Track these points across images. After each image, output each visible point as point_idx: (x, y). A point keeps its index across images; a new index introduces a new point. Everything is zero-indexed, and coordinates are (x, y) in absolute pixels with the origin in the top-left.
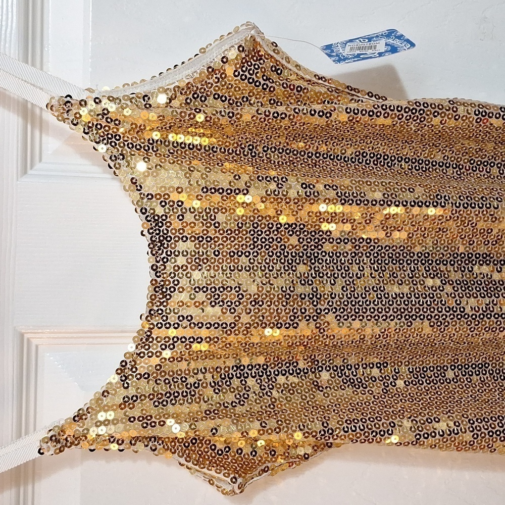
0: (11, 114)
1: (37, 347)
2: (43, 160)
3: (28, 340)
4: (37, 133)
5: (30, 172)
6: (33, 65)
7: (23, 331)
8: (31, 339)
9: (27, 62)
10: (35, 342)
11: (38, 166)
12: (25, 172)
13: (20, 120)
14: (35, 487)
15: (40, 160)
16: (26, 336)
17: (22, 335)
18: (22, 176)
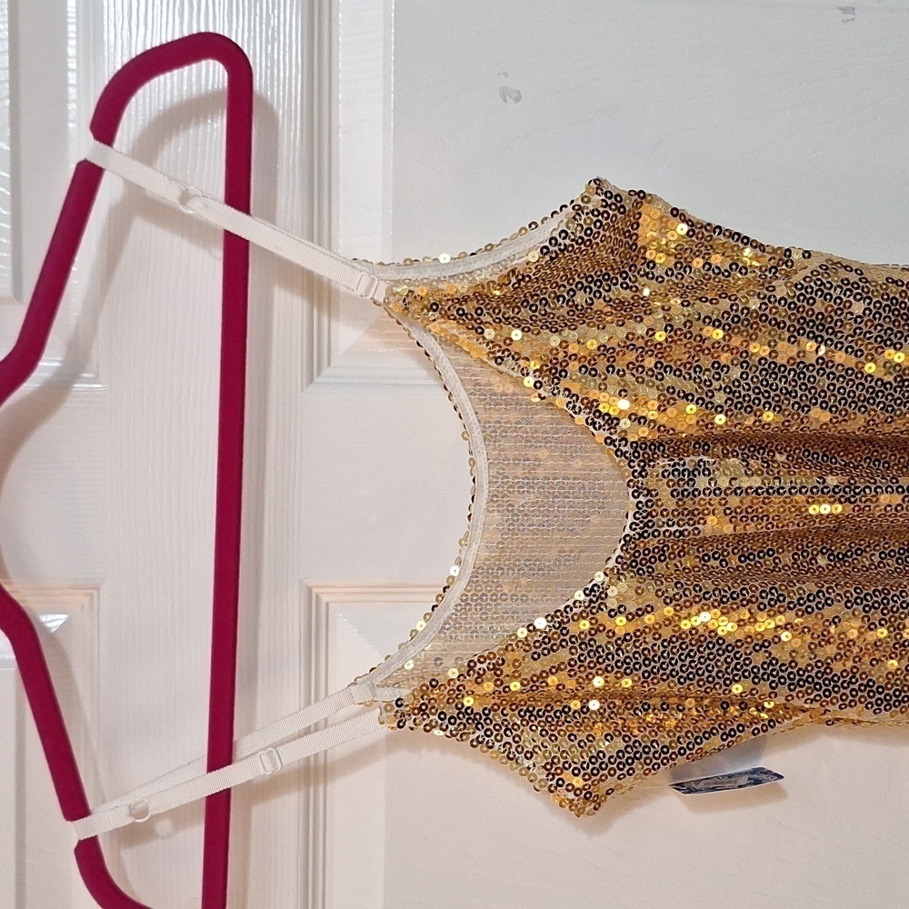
0: (295, 298)
1: (327, 604)
2: (332, 364)
3: (317, 596)
4: (325, 319)
5: (316, 379)
6: (320, 245)
7: (310, 585)
8: (320, 595)
9: (312, 241)
10: (324, 598)
11: (326, 371)
12: (311, 380)
13: (306, 304)
14: (328, 789)
15: (329, 364)
16: (314, 590)
17: (310, 590)
18: (308, 385)
